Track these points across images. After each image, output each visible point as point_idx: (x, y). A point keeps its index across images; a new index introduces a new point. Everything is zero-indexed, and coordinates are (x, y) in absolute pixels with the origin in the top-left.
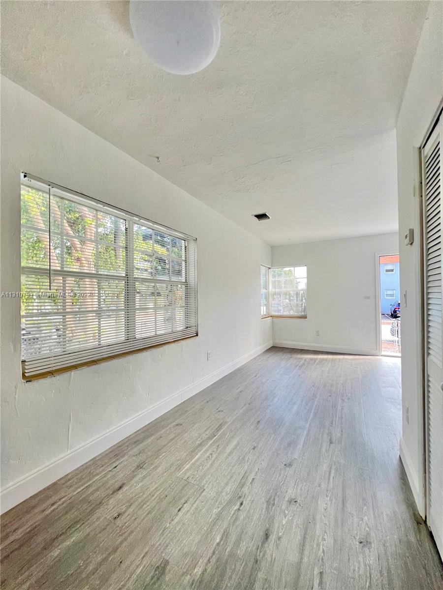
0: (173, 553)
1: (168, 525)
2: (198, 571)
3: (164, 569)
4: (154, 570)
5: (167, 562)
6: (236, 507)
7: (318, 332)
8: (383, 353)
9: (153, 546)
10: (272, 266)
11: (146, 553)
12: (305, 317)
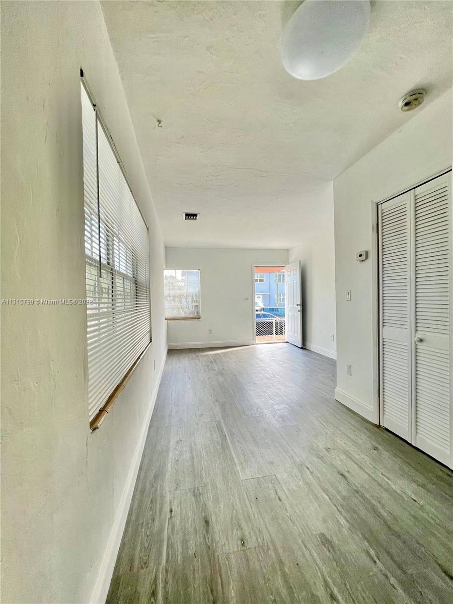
0: (318, 526)
1: (288, 514)
2: (343, 521)
3: (327, 540)
4: (323, 546)
5: (323, 535)
6: (308, 472)
7: (211, 330)
8: (257, 342)
9: (300, 534)
10: (166, 267)
11: (303, 542)
12: (198, 318)
